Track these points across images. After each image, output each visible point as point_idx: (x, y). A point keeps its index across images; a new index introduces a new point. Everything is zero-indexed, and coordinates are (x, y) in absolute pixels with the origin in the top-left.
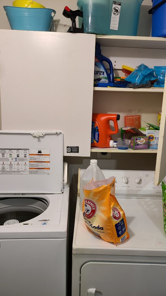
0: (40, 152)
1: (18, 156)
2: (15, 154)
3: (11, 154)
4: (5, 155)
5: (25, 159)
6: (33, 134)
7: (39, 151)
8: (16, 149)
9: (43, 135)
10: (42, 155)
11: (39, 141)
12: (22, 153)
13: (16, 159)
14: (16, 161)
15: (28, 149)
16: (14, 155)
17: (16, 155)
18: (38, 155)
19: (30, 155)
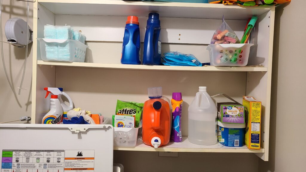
0: (80, 154)
1: (48, 161)
2: (44, 157)
3: (38, 159)
4: (31, 159)
5: (58, 164)
6: (72, 129)
7: (78, 154)
8: (46, 151)
9: (85, 131)
10: (83, 159)
11: (80, 137)
12: (53, 157)
13: (45, 165)
14: (45, 168)
15: (63, 151)
16: (43, 160)
17: (46, 160)
18: (77, 159)
19: (66, 159)
